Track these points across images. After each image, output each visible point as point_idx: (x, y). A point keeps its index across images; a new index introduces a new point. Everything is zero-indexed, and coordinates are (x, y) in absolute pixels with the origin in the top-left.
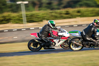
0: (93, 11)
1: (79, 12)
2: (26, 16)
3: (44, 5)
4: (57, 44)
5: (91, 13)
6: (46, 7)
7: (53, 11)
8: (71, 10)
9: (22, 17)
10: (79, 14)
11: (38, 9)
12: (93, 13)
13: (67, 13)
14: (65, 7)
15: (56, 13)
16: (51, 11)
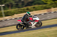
0: (42, 6)
1: (34, 8)
2: (4, 13)
3: (14, 6)
4: (33, 25)
5: (41, 8)
6: (15, 7)
7: (20, 9)
8: (29, 7)
9: (2, 14)
10: (34, 9)
11: (11, 8)
12: (42, 8)
13: (28, 9)
14: (26, 6)
15: (21, 9)
16: (18, 9)
